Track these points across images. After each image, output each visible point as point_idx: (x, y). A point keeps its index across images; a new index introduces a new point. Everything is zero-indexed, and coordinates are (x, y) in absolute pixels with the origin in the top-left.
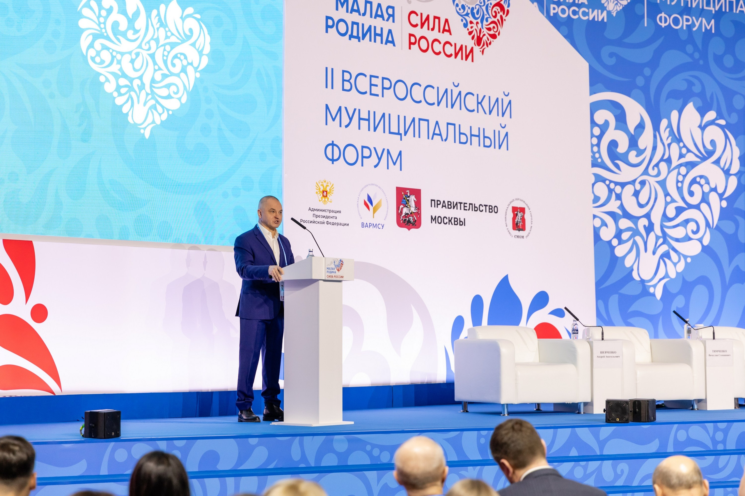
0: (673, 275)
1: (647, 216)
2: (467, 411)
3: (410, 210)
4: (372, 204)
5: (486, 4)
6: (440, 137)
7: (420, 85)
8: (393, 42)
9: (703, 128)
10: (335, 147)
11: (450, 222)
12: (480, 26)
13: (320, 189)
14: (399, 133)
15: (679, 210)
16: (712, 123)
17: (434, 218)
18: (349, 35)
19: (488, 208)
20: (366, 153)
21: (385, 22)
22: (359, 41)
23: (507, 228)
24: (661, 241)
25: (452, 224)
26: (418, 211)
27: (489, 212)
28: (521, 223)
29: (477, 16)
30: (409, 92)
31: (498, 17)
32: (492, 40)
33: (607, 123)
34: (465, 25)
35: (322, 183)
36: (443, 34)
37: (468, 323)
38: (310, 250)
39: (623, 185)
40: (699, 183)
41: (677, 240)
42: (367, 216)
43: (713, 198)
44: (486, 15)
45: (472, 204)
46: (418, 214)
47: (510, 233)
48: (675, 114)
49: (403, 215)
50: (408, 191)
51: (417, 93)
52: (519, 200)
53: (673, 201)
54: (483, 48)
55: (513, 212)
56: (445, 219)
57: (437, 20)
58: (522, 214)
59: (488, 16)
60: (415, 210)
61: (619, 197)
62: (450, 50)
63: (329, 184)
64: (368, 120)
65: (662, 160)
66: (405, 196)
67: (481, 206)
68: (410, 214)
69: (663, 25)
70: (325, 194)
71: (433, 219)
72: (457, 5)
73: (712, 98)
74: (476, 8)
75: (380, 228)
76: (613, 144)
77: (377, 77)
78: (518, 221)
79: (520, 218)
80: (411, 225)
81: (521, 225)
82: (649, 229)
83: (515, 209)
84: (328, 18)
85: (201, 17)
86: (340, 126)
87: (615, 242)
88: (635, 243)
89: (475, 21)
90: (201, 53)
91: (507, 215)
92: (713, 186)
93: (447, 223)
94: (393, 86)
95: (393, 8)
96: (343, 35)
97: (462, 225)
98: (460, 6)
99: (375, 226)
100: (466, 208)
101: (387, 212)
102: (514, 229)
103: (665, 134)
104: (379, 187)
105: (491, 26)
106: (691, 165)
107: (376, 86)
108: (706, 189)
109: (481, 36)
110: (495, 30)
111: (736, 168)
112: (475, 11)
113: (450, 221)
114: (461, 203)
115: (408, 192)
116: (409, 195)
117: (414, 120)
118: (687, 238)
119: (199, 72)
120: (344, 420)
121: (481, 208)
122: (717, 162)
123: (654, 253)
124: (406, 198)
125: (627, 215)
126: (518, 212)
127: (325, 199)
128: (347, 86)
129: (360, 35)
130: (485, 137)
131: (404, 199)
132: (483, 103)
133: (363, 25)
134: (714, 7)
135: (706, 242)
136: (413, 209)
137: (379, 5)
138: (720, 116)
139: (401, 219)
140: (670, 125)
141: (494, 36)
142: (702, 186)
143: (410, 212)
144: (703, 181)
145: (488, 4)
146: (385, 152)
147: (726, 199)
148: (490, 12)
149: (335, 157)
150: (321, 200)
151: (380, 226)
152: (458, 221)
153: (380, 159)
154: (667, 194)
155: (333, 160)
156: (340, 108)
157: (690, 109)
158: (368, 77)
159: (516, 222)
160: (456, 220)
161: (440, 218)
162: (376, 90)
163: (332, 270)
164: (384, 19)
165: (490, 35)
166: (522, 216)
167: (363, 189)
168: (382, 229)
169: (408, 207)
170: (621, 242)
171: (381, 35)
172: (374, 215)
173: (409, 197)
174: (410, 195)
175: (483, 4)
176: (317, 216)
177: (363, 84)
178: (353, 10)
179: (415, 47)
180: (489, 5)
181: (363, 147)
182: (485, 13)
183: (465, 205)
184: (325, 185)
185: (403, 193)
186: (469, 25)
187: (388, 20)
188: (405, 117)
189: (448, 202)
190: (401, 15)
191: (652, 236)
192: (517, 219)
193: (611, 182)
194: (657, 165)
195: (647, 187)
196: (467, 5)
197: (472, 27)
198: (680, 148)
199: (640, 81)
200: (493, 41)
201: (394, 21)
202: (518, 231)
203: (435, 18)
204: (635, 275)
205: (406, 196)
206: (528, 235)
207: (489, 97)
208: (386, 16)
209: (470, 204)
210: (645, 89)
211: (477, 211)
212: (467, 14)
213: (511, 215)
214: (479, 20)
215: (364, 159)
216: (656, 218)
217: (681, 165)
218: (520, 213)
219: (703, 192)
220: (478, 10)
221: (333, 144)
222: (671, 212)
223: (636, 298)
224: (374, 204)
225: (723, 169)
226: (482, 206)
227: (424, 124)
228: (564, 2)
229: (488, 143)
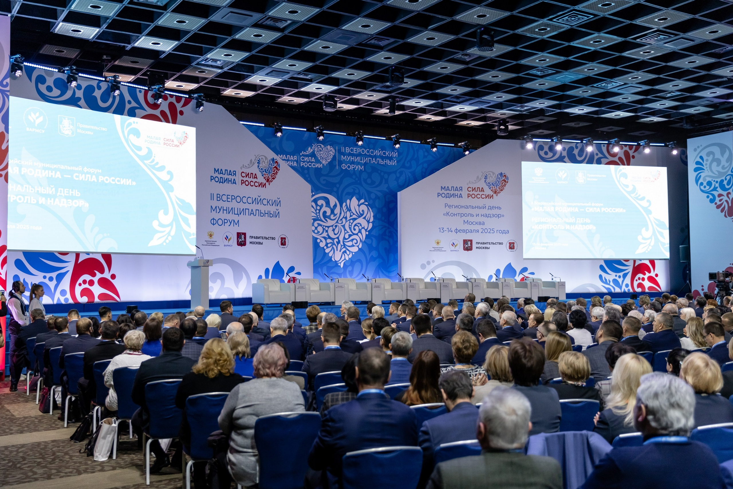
0: (347, 259)
1: (338, 238)
5: (271, 167)
6: (253, 215)
7: (246, 197)
8: (235, 183)
9: (359, 206)
12: (268, 175)
14: (238, 214)
15: (350, 236)
16: (363, 204)
18: (219, 182)
19: (271, 238)
20: (226, 221)
22: (223, 183)
23: (279, 245)
24: (343, 247)
27: (272, 240)
30: (241, 200)
31: (275, 171)
33: (322, 205)
34: (263, 175)
35: (209, 232)
36: (254, 179)
37: (264, 277)
39: (328, 227)
40: (358, 226)
41: (349, 246)
42: (226, 242)
43: (363, 231)
45: (265, 237)
46: (245, 241)
48: (348, 201)
51: (245, 200)
52: (283, 235)
53: (348, 232)
54: (270, 183)
56: (255, 242)
59: (271, 172)
61: (327, 231)
62: (257, 184)
63: (212, 233)
64: (226, 210)
65: (343, 217)
67: (269, 238)
69: (344, 168)
70: (211, 236)
71: (250, 243)
72: (259, 169)
73: (363, 194)
76: (325, 212)
77: (230, 195)
80: (242, 245)
81: (284, 244)
82: (339, 242)
83: (282, 238)
84: (211, 176)
86: (216, 213)
87: (325, 248)
88: (333, 248)
89: (266, 174)
92: (363, 227)
94: (235, 198)
95: (235, 171)
96: (217, 182)
98: (261, 169)
99: (229, 246)
100: (263, 239)
101: (234, 241)
102: (281, 245)
103: (344, 208)
104: (230, 233)
105: (273, 175)
106: (355, 219)
107: (229, 198)
108: (360, 228)
109: (269, 179)
111: (372, 220)
112: (266, 170)
113: (257, 243)
115: (241, 234)
117: (243, 209)
118: (353, 246)
122: (365, 218)
123: (340, 251)
125: (330, 238)
128: (219, 199)
129: (223, 181)
132: (269, 202)
133: (224, 178)
134: (363, 161)
135: (360, 247)
136: (243, 240)
137: (230, 171)
138: (366, 201)
139: (239, 243)
140: (346, 205)
141: (274, 179)
142: (359, 227)
144: (359, 225)
146: (233, 221)
147: (368, 231)
148: (272, 170)
150: (209, 238)
151: (231, 246)
152: (260, 243)
153: (231, 223)
154: (345, 230)
155: (214, 224)
156: (216, 207)
157: (354, 199)
158: (226, 196)
159: (282, 243)
161: (253, 242)
162: (230, 200)
163: (205, 263)
164: (232, 176)
165: (272, 178)
166: (284, 240)
167: (224, 233)
169: (241, 239)
170: (327, 247)
171: (231, 181)
172: (229, 242)
173: (241, 236)
175: (269, 167)
176: (208, 243)
177: (224, 198)
178: (220, 173)
179: (244, 184)
181: (224, 219)
182: (270, 170)
183: (263, 237)
185: (239, 234)
186: (264, 175)
188: (240, 208)
189: (256, 237)
190: (238, 174)
191: (339, 245)
193: (324, 226)
194: (341, 219)
195: (338, 228)
196: (263, 168)
198: (350, 213)
199: (335, 189)
201: (236, 176)
202: (283, 246)
203: (251, 173)
204: (333, 259)
206: (287, 247)
207: (272, 200)
208: (233, 174)
210: (337, 192)
211: (267, 239)
212: (263, 172)
213: (280, 240)
214: (268, 173)
215: (225, 223)
216: (341, 239)
217: (351, 219)
219: (359, 229)
220: (268, 169)
221: (214, 219)
222: (347, 236)
223: (333, 267)
224: (229, 239)
225: (367, 221)
227: (247, 211)
228: (306, 161)
229: (271, 215)
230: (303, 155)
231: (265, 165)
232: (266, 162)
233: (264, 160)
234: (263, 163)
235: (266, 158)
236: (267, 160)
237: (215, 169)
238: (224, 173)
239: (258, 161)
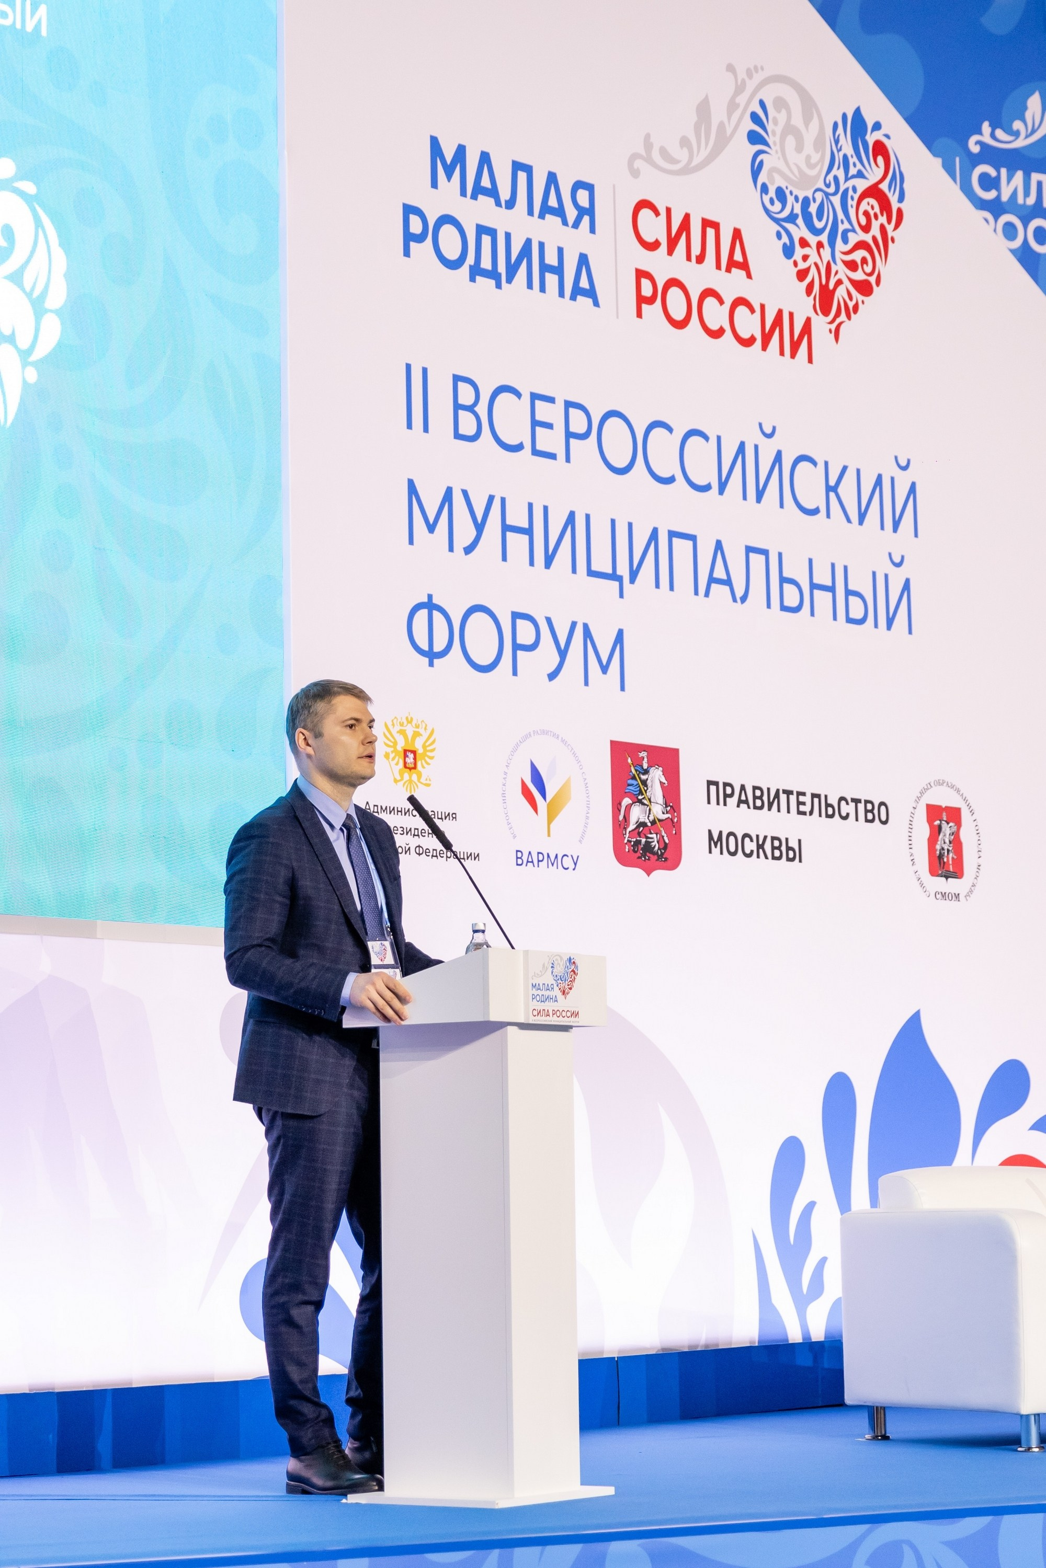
2: (885, 1438)
3: (649, 814)
4: (543, 794)
5: (842, 189)
6: (727, 588)
7: (670, 430)
8: (591, 293)
10: (437, 615)
11: (761, 851)
12: (826, 253)
13: (395, 743)
14: (613, 576)
17: (716, 838)
18: (470, 266)
19: (861, 807)
20: (526, 633)
21: (569, 230)
22: (499, 286)
23: (915, 868)
25: (766, 857)
26: (673, 816)
27: (867, 821)
28: (951, 855)
29: (819, 225)
30: (640, 447)
31: (875, 230)
32: (860, 298)
34: (788, 251)
35: (402, 724)
36: (727, 274)
37: (816, 1157)
38: (477, 928)
42: (532, 829)
44: (842, 222)
45: (818, 796)
46: (673, 825)
47: (922, 885)
49: (632, 827)
50: (643, 754)
51: (663, 452)
52: (945, 784)
54: (838, 321)
55: (930, 820)
56: (747, 840)
57: (711, 232)
58: (955, 829)
59: (847, 226)
60: (663, 813)
62: (748, 324)
63: (421, 731)
64: (529, 531)
66: (636, 770)
67: (843, 803)
68: (649, 824)
70: (410, 759)
71: (715, 841)
72: (764, 189)
74: (814, 201)
75: (567, 869)
77: (551, 400)
78: (943, 849)
79: (947, 841)
80: (654, 858)
81: (951, 862)
83: (934, 812)
84: (409, 210)
85: (38, 189)
86: (451, 549)
89: (813, 240)
90: (38, 306)
91: (912, 831)
93: (752, 852)
94: (596, 430)
95: (590, 188)
96: (454, 265)
97: (793, 860)
98: (772, 193)
99: (554, 861)
100: (802, 808)
101: (587, 818)
102: (933, 873)
104: (563, 741)
105: (858, 255)
107: (549, 426)
109: (831, 286)
110: (868, 269)
112: (813, 209)
113: (760, 847)
114: (788, 793)
115: (643, 758)
116: (645, 766)
117: (655, 534)
119: (35, 364)
120: (584, 1482)
121: (845, 809)
124: (638, 775)
126: (943, 822)
127: (410, 777)
128: (467, 424)
129: (502, 268)
130: (849, 593)
131: (634, 778)
132: (840, 490)
133: (508, 236)
137: (552, 178)
139: (626, 841)
141: (865, 288)
143: (651, 818)
145: (846, 190)
146: (579, 631)
148: (852, 212)
149: (439, 647)
150: (398, 778)
151: (568, 862)
152: (784, 848)
153: (563, 653)
155: (431, 655)
156: (449, 491)
158: (526, 398)
159: (938, 852)
160: (776, 843)
161: (732, 839)
162: (551, 440)
163: (547, 993)
164: (565, 223)
165: (854, 283)
166: (953, 833)
167: (517, 745)
168: (574, 869)
169: (645, 802)
171: (559, 270)
172: (552, 826)
173: (646, 772)
174: (650, 766)
175: (832, 189)
178: (478, 190)
179: (653, 311)
180: (851, 193)
181: (516, 616)
182: (841, 215)
183: (802, 799)
184: (410, 731)
185: (629, 761)
186: (799, 252)
187: (576, 225)
188: (630, 525)
189: (755, 788)
190: (613, 212)
192: (939, 843)
196: (790, 188)
197: (805, 258)
200: (863, 302)
201: (593, 230)
202: (944, 879)
203: (706, 223)
205: (638, 768)
206: (971, 891)
207: (858, 471)
208: (571, 214)
209: (814, 796)
211: (832, 816)
212: (792, 218)
213: (923, 830)
214: (824, 238)
215: (519, 653)
218: (948, 823)
220: (822, 204)
221: (430, 605)
224: (550, 795)
226: (847, 804)
227: (682, 548)
228: (1012, 206)
229: (857, 610)
230: (989, 154)
231: (800, 159)
232: (809, 137)
233: (797, 120)
234: (790, 141)
235: (809, 106)
236: (814, 125)
237: (435, 143)
238: (505, 194)
239: (755, 118)
